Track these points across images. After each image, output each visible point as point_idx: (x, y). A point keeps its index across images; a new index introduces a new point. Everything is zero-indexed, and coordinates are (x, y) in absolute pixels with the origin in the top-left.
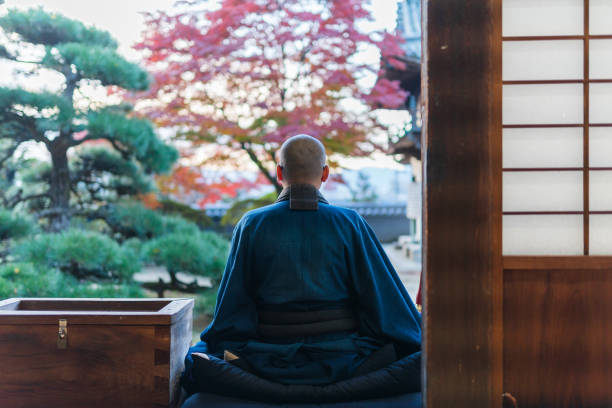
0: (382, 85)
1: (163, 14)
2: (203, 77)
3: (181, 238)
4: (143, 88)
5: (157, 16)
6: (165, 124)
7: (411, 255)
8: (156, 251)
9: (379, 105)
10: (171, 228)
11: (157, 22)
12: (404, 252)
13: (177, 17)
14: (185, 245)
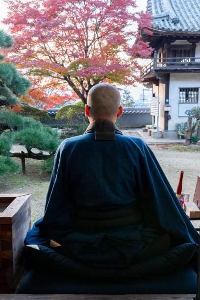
0: (140, 44)
1: (20, 2)
2: (43, 39)
3: (33, 131)
4: (9, 46)
5: (16, 3)
6: (23, 67)
7: (152, 135)
8: (19, 138)
9: (138, 56)
10: (27, 124)
11: (17, 7)
12: (148, 132)
13: (28, 4)
14: (35, 135)
